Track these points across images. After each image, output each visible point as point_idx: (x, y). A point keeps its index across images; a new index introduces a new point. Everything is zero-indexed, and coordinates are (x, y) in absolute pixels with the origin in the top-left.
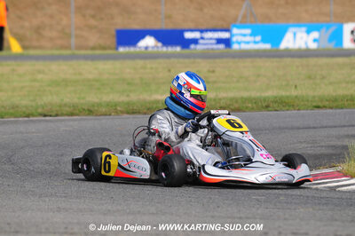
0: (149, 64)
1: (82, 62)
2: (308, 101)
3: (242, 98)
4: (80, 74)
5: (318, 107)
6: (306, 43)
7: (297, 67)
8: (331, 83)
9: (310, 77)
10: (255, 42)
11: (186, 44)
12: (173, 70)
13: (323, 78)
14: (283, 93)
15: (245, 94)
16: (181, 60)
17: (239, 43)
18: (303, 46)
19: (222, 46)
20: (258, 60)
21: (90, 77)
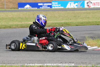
0: (28, 13)
1: (8, 13)
2: (74, 23)
3: (55, 23)
4: (7, 16)
5: (77, 25)
6: (74, 6)
7: (71, 13)
8: (81, 18)
9: (75, 17)
10: (59, 6)
11: (39, 7)
12: (35, 15)
13: (79, 17)
14: (67, 21)
16: (37, 12)
17: (54, 6)
18: (73, 7)
19: (49, 7)
20: (60, 11)
21: (10, 17)
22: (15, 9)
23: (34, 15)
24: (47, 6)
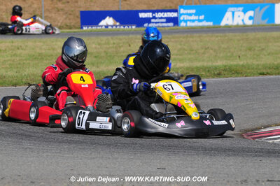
0: (113, 40)
2: (253, 68)
3: (197, 67)
5: (263, 74)
6: (243, 20)
7: (239, 40)
8: (269, 54)
9: (250, 50)
10: (200, 21)
12: (132, 46)
13: (263, 49)
14: (231, 63)
15: (199, 64)
17: (186, 21)
18: (241, 23)
19: (171, 24)
20: (204, 35)
22: (71, 28)
23: (130, 46)
24: (164, 20)
